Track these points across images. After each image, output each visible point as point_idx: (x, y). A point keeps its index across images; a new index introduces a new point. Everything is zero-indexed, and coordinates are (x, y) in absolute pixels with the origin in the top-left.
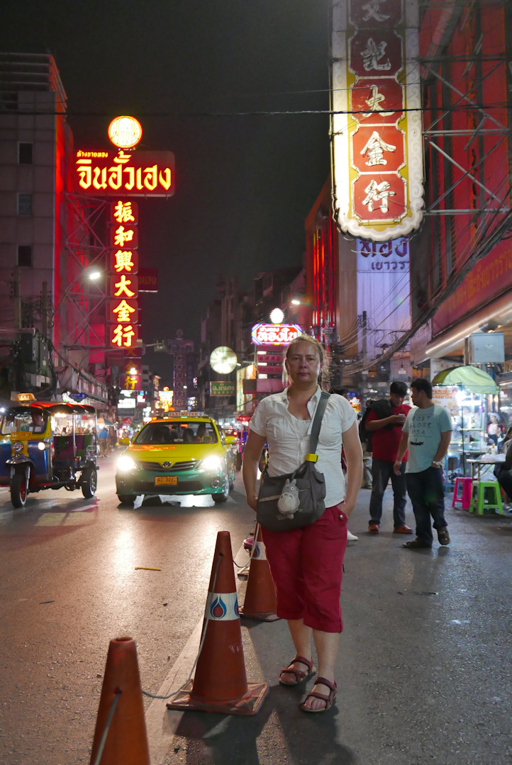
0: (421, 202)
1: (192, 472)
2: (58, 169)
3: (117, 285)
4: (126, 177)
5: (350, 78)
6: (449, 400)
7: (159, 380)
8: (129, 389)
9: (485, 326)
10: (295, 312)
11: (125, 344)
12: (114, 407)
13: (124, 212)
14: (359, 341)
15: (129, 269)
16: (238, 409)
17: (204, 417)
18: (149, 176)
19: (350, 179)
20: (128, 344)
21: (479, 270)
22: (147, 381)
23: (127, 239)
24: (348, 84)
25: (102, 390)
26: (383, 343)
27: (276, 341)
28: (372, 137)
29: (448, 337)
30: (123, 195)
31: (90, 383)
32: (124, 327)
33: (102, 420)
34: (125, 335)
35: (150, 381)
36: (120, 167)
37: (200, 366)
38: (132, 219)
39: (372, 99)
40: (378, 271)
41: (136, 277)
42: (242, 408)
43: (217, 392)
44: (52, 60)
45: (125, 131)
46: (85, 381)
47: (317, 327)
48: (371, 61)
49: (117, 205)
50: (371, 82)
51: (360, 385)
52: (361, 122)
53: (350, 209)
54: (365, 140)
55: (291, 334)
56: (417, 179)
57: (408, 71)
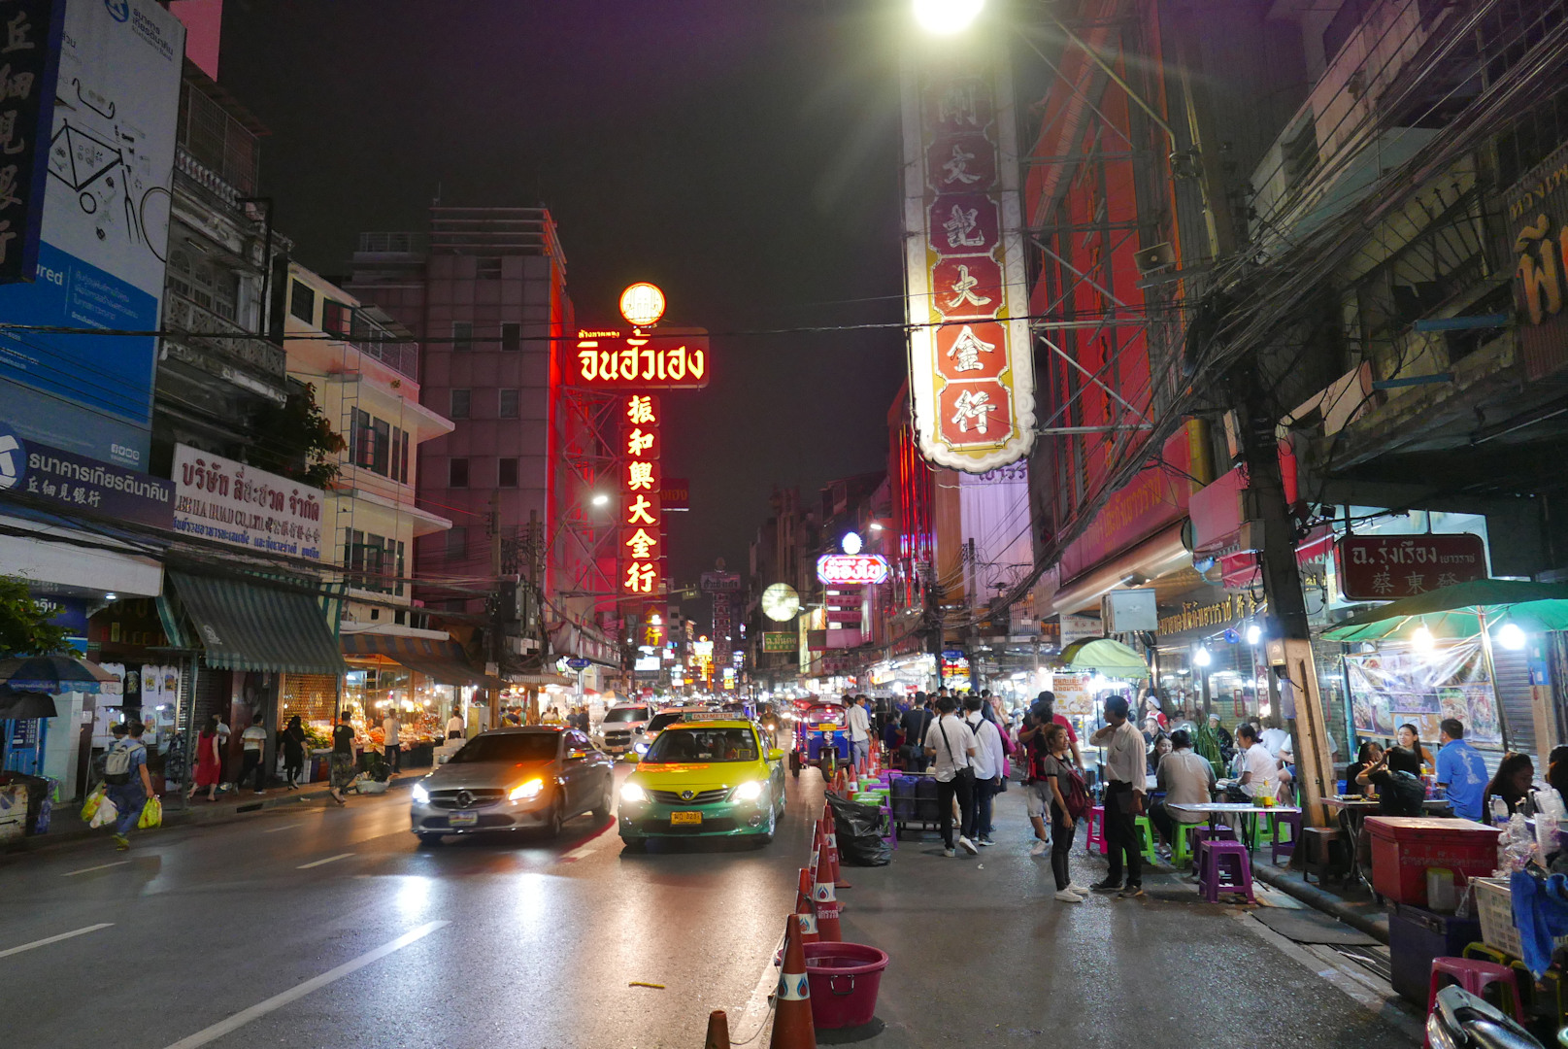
0: (1031, 419)
1: (723, 804)
2: (553, 354)
3: (632, 509)
4: (643, 364)
5: (930, 258)
6: (1079, 693)
7: (694, 626)
8: (651, 645)
9: (1128, 579)
10: (876, 538)
11: (643, 588)
12: (630, 672)
13: (640, 410)
14: (966, 583)
15: (648, 486)
16: (802, 670)
17: (740, 720)
18: (674, 361)
19: (935, 389)
20: (647, 588)
21: (1117, 501)
22: (676, 628)
23: (646, 446)
24: (928, 265)
25: (613, 651)
26: (997, 581)
27: (851, 578)
28: (963, 333)
29: (1080, 588)
30: (640, 387)
31: (595, 642)
32: (641, 566)
33: (611, 693)
34: (642, 577)
35: (681, 628)
36: (636, 350)
37: (750, 608)
38: (653, 419)
39: (961, 283)
40: (988, 482)
41: (658, 497)
42: (807, 667)
43: (772, 646)
44: (547, 215)
45: (643, 303)
46: (588, 640)
47: (907, 559)
48: (957, 234)
49: (632, 400)
50: (959, 262)
51: (967, 642)
52: (947, 314)
53: (936, 429)
54: (953, 338)
55: (872, 568)
56: (1025, 387)
57: (1007, 245)
